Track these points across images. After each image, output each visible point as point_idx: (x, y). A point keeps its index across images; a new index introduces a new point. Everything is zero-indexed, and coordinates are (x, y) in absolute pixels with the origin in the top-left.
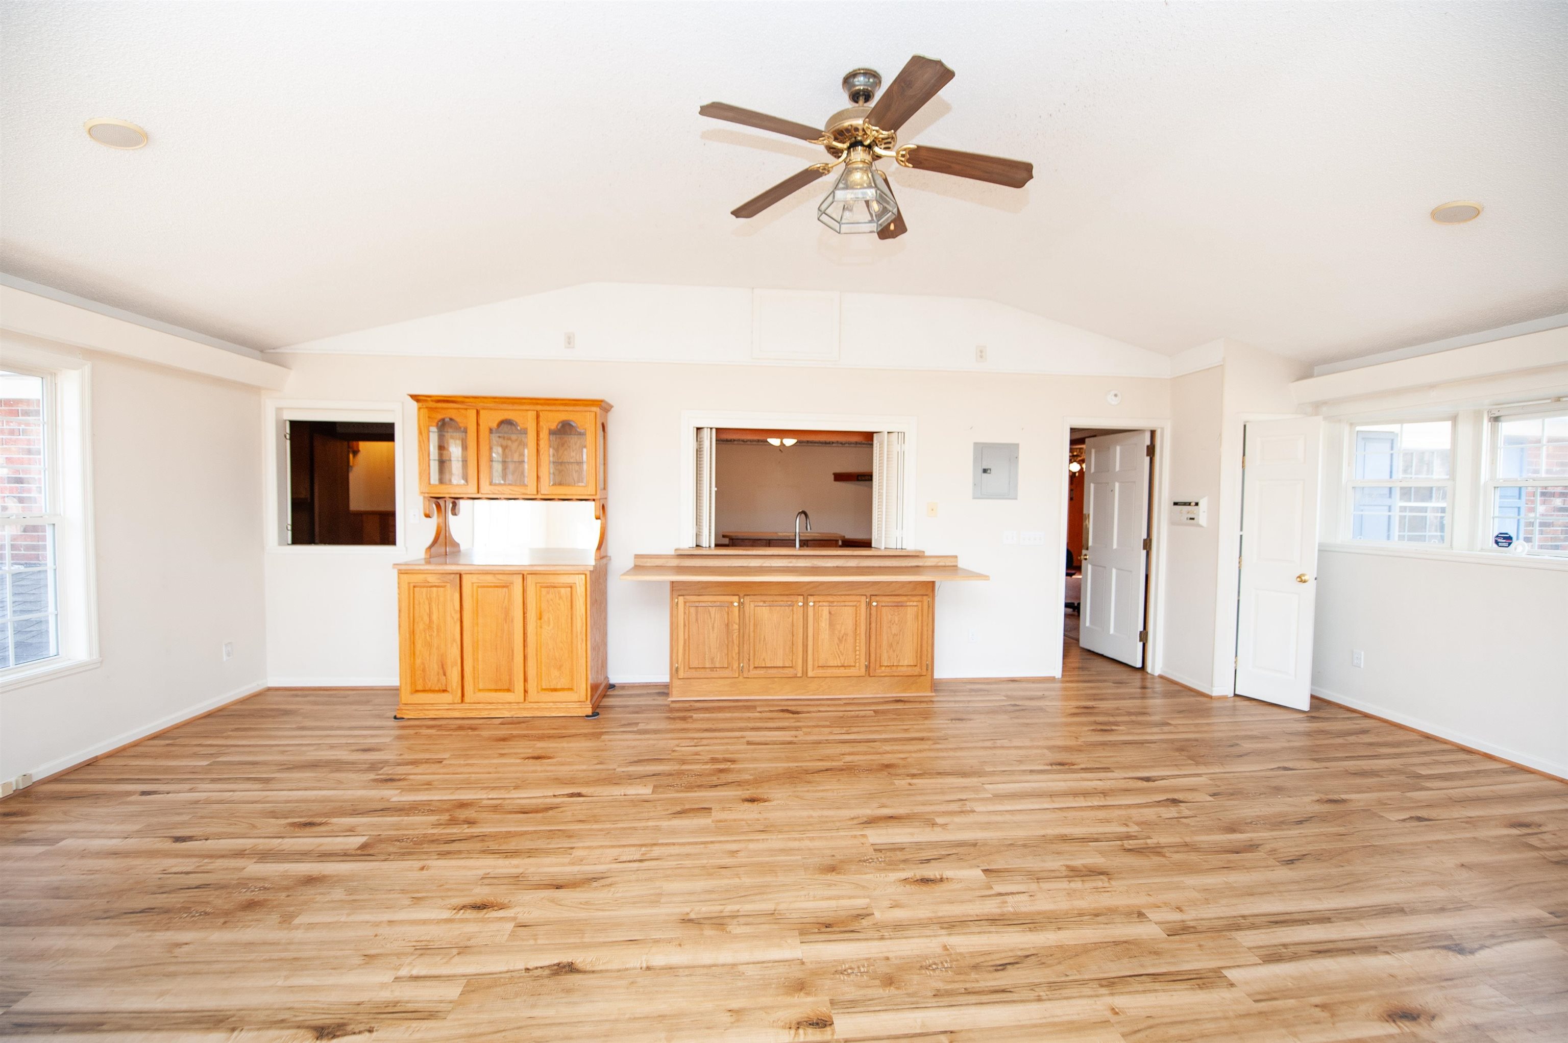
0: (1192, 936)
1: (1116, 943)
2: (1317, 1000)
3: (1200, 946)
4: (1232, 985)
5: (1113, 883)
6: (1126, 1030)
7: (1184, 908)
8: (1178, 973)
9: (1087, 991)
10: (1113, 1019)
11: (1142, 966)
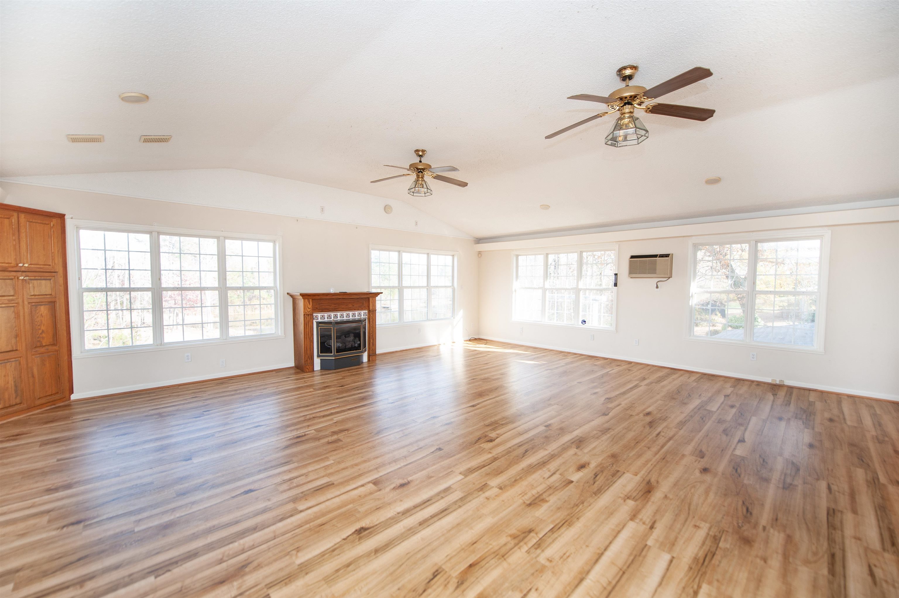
0: (478, 487)
1: (502, 472)
2: (432, 479)
3: (474, 484)
4: (460, 473)
5: (521, 501)
6: (485, 450)
7: (486, 500)
8: (478, 470)
9: (500, 454)
10: (489, 451)
11: (490, 468)
